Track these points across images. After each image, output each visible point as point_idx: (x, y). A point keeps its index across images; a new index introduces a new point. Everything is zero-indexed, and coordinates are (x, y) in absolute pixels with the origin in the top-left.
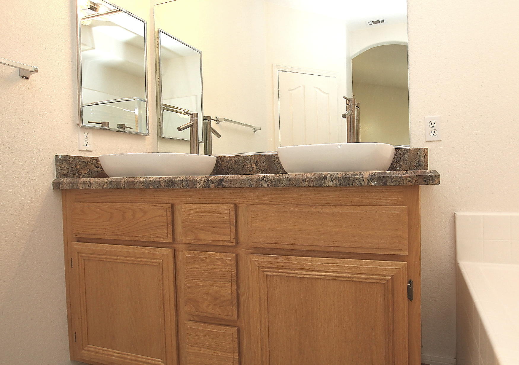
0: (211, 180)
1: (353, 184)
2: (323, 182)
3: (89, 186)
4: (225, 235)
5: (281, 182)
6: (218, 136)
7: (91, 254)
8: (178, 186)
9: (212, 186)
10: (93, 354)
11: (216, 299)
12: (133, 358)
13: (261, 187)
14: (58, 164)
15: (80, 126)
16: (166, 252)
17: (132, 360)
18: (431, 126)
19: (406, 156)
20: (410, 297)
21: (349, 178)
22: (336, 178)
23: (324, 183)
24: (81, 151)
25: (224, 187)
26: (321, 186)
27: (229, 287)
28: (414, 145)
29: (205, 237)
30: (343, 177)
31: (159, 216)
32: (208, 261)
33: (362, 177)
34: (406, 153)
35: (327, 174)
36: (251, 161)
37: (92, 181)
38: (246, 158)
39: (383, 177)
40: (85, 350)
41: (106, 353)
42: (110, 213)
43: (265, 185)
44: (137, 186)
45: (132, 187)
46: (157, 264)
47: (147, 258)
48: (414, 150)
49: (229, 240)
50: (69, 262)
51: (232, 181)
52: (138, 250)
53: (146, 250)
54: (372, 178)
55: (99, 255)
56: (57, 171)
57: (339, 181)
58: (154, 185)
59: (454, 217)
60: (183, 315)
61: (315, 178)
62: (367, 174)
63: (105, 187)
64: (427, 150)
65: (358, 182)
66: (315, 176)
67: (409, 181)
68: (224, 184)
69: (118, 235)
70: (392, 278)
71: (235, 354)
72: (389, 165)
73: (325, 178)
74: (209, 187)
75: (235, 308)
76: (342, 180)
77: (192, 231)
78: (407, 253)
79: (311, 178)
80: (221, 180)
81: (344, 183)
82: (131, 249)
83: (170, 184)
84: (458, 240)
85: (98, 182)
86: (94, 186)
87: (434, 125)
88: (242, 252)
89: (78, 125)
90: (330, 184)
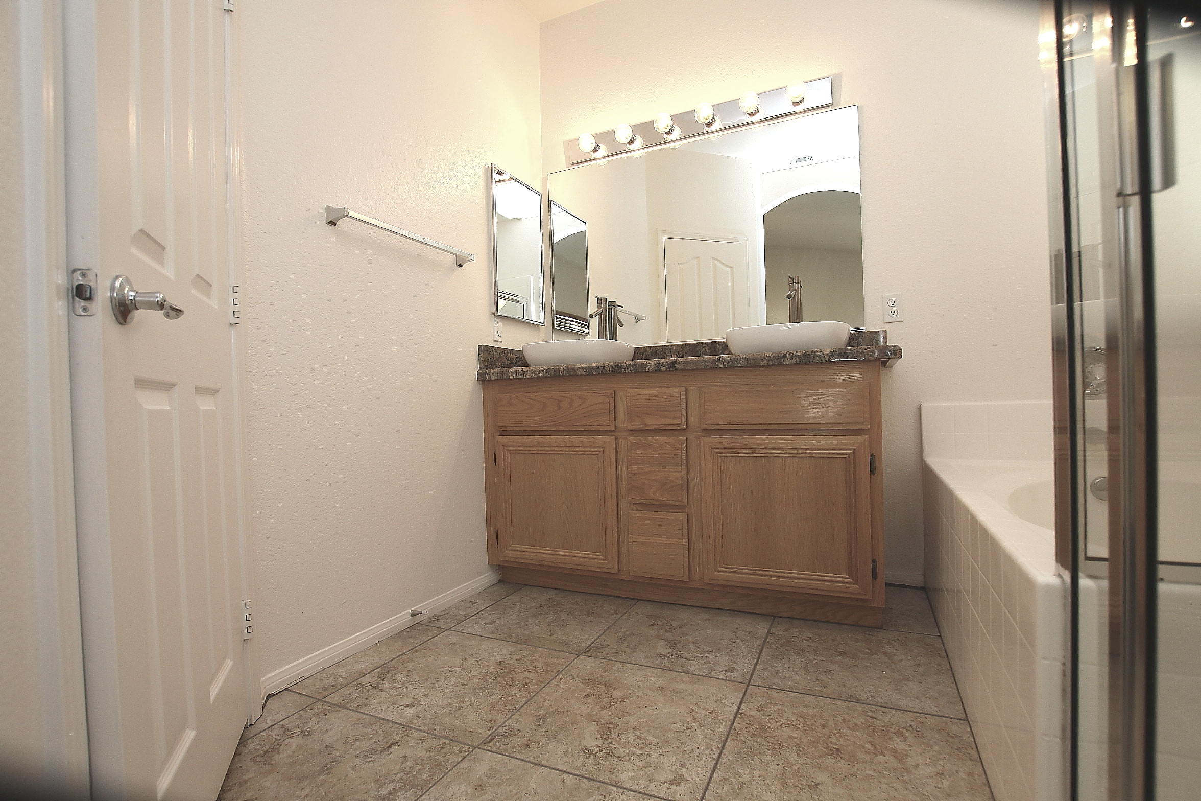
0: (662, 363)
1: (814, 361)
2: (782, 360)
3: (521, 375)
4: (675, 418)
5: (738, 361)
6: (622, 325)
7: (519, 447)
8: (625, 371)
9: (663, 369)
10: (519, 553)
11: (664, 484)
12: (567, 554)
13: (718, 368)
14: (482, 354)
15: (496, 315)
16: (608, 439)
17: (565, 556)
18: (891, 305)
19: (860, 339)
20: (872, 471)
21: (810, 355)
22: (796, 355)
23: (784, 361)
24: (495, 341)
25: (676, 370)
26: (780, 364)
27: (678, 472)
28: (870, 328)
29: (652, 422)
30: (803, 355)
31: (600, 403)
32: (655, 446)
33: (823, 354)
34: (861, 337)
35: (787, 353)
36: (671, 352)
37: (524, 370)
38: (664, 348)
39: (844, 353)
40: (510, 550)
41: (535, 551)
42: (543, 403)
43: (722, 366)
44: (578, 373)
45: (572, 373)
46: (597, 453)
47: (587, 447)
48: (870, 332)
49: (680, 423)
50: (492, 458)
51: (685, 362)
52: (576, 440)
53: (584, 439)
54: (832, 354)
55: (530, 447)
56: (480, 362)
57: (799, 358)
58: (597, 370)
59: (920, 409)
60: (624, 504)
61: (774, 356)
62: (827, 351)
63: (540, 375)
64: (886, 332)
65: (818, 359)
66: (774, 355)
67: (871, 355)
68: (677, 366)
69: (552, 425)
70: (854, 453)
71: (684, 541)
72: (846, 343)
73: (785, 356)
74: (660, 371)
75: (685, 492)
76: (803, 358)
77: (638, 417)
78: (869, 427)
79: (770, 357)
80: (674, 362)
81: (804, 361)
82: (567, 439)
83: (617, 368)
84: (924, 434)
85: (532, 370)
86: (528, 375)
87: (895, 304)
88: (692, 436)
89: (494, 314)
90: (790, 362)
